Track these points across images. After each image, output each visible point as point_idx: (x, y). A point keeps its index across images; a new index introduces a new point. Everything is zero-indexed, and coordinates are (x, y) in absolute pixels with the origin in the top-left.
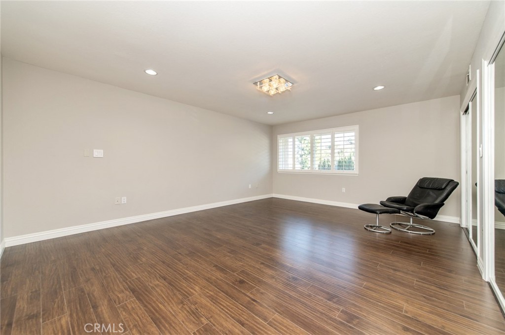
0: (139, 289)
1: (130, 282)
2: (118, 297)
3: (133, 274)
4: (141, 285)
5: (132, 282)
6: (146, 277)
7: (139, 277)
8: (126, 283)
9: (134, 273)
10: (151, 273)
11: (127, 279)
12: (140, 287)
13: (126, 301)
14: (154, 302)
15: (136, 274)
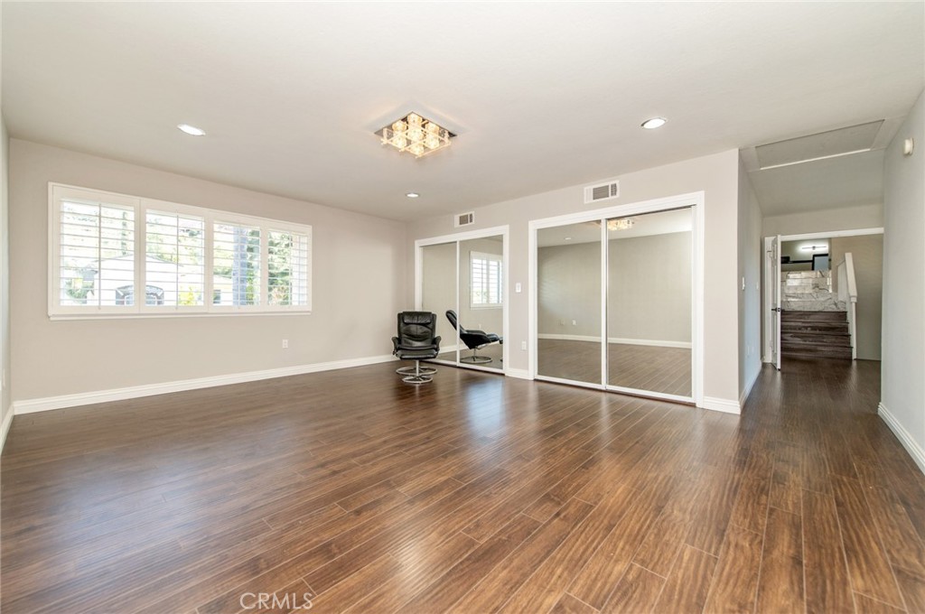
0: (710, 528)
1: (710, 547)
2: (750, 545)
3: (686, 558)
4: (700, 529)
5: (706, 546)
6: (677, 532)
7: (686, 542)
8: (716, 553)
9: (681, 558)
10: (659, 530)
11: (709, 558)
12: (705, 529)
13: (744, 530)
14: (714, 501)
15: (683, 552)
